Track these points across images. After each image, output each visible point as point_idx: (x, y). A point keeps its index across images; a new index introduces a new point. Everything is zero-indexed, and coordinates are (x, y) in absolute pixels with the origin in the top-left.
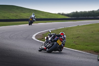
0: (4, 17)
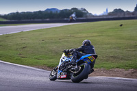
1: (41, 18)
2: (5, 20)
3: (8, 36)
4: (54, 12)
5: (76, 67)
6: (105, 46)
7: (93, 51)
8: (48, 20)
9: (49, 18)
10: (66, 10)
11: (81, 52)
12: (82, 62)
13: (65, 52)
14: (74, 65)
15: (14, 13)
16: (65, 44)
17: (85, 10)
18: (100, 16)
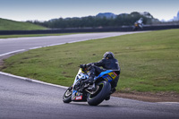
1: (92, 25)
2: (46, 29)
3: (48, 49)
4: (108, 17)
5: (94, 86)
6: (176, 62)
7: (116, 66)
8: (100, 27)
9: (102, 25)
10: (124, 14)
11: (101, 68)
12: (101, 79)
13: (81, 67)
14: (92, 84)
15: (56, 20)
16: (123, 59)
17: (149, 14)
18: (169, 23)
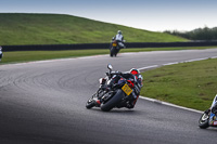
0: (47, 40)
